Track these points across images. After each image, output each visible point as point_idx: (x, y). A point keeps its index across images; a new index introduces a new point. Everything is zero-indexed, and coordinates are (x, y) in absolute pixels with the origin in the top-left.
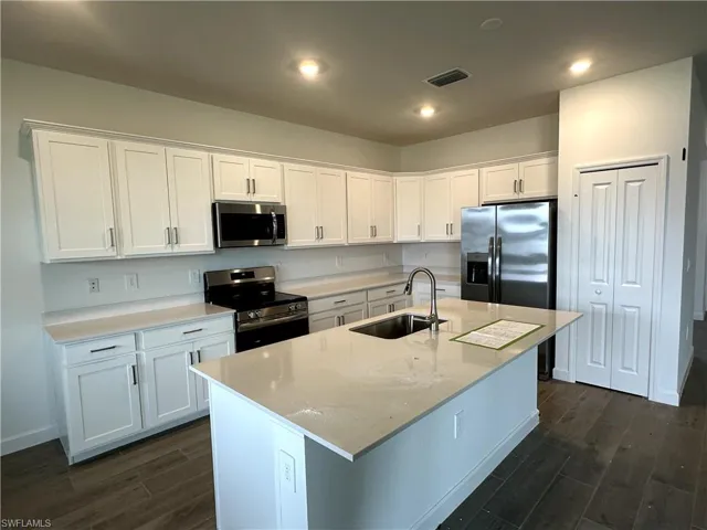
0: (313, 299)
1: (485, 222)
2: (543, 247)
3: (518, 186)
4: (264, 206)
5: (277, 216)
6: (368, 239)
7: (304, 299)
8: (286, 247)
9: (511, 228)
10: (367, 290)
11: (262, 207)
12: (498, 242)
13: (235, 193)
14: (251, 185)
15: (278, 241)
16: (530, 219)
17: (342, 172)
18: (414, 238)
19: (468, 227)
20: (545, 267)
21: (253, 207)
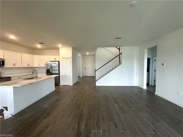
0: (12, 77)
1: (49, 64)
2: (57, 68)
3: (55, 59)
5: (2, 61)
6: (27, 66)
7: (10, 77)
8: (4, 67)
9: (53, 65)
10: (26, 75)
12: (51, 67)
15: (2, 66)
16: (56, 64)
17: (20, 54)
18: (38, 66)
19: (47, 64)
20: (58, 71)
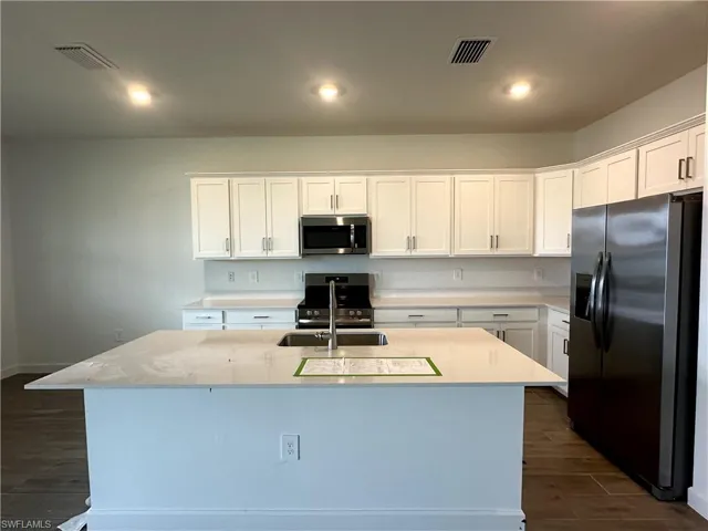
0: (379, 308)
1: (594, 232)
3: (685, 166)
4: (348, 219)
5: (357, 228)
8: (371, 256)
11: (345, 220)
12: (607, 261)
13: (319, 208)
14: (335, 201)
15: (359, 250)
19: (578, 238)
21: (335, 220)
